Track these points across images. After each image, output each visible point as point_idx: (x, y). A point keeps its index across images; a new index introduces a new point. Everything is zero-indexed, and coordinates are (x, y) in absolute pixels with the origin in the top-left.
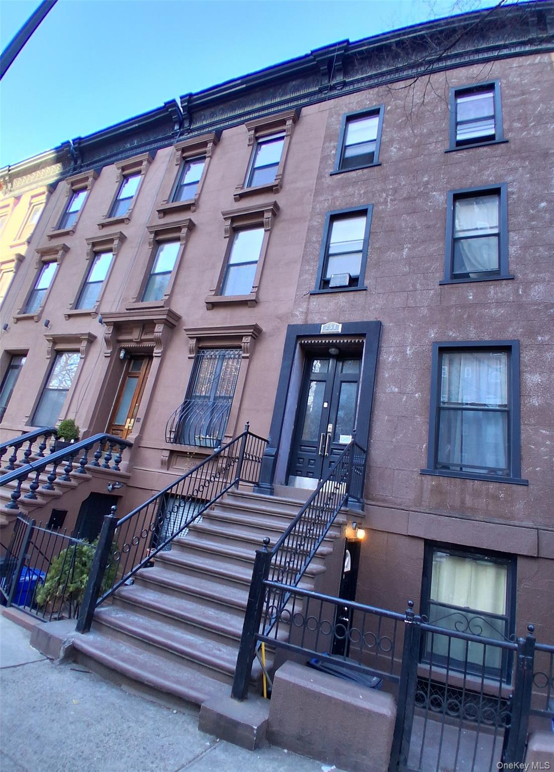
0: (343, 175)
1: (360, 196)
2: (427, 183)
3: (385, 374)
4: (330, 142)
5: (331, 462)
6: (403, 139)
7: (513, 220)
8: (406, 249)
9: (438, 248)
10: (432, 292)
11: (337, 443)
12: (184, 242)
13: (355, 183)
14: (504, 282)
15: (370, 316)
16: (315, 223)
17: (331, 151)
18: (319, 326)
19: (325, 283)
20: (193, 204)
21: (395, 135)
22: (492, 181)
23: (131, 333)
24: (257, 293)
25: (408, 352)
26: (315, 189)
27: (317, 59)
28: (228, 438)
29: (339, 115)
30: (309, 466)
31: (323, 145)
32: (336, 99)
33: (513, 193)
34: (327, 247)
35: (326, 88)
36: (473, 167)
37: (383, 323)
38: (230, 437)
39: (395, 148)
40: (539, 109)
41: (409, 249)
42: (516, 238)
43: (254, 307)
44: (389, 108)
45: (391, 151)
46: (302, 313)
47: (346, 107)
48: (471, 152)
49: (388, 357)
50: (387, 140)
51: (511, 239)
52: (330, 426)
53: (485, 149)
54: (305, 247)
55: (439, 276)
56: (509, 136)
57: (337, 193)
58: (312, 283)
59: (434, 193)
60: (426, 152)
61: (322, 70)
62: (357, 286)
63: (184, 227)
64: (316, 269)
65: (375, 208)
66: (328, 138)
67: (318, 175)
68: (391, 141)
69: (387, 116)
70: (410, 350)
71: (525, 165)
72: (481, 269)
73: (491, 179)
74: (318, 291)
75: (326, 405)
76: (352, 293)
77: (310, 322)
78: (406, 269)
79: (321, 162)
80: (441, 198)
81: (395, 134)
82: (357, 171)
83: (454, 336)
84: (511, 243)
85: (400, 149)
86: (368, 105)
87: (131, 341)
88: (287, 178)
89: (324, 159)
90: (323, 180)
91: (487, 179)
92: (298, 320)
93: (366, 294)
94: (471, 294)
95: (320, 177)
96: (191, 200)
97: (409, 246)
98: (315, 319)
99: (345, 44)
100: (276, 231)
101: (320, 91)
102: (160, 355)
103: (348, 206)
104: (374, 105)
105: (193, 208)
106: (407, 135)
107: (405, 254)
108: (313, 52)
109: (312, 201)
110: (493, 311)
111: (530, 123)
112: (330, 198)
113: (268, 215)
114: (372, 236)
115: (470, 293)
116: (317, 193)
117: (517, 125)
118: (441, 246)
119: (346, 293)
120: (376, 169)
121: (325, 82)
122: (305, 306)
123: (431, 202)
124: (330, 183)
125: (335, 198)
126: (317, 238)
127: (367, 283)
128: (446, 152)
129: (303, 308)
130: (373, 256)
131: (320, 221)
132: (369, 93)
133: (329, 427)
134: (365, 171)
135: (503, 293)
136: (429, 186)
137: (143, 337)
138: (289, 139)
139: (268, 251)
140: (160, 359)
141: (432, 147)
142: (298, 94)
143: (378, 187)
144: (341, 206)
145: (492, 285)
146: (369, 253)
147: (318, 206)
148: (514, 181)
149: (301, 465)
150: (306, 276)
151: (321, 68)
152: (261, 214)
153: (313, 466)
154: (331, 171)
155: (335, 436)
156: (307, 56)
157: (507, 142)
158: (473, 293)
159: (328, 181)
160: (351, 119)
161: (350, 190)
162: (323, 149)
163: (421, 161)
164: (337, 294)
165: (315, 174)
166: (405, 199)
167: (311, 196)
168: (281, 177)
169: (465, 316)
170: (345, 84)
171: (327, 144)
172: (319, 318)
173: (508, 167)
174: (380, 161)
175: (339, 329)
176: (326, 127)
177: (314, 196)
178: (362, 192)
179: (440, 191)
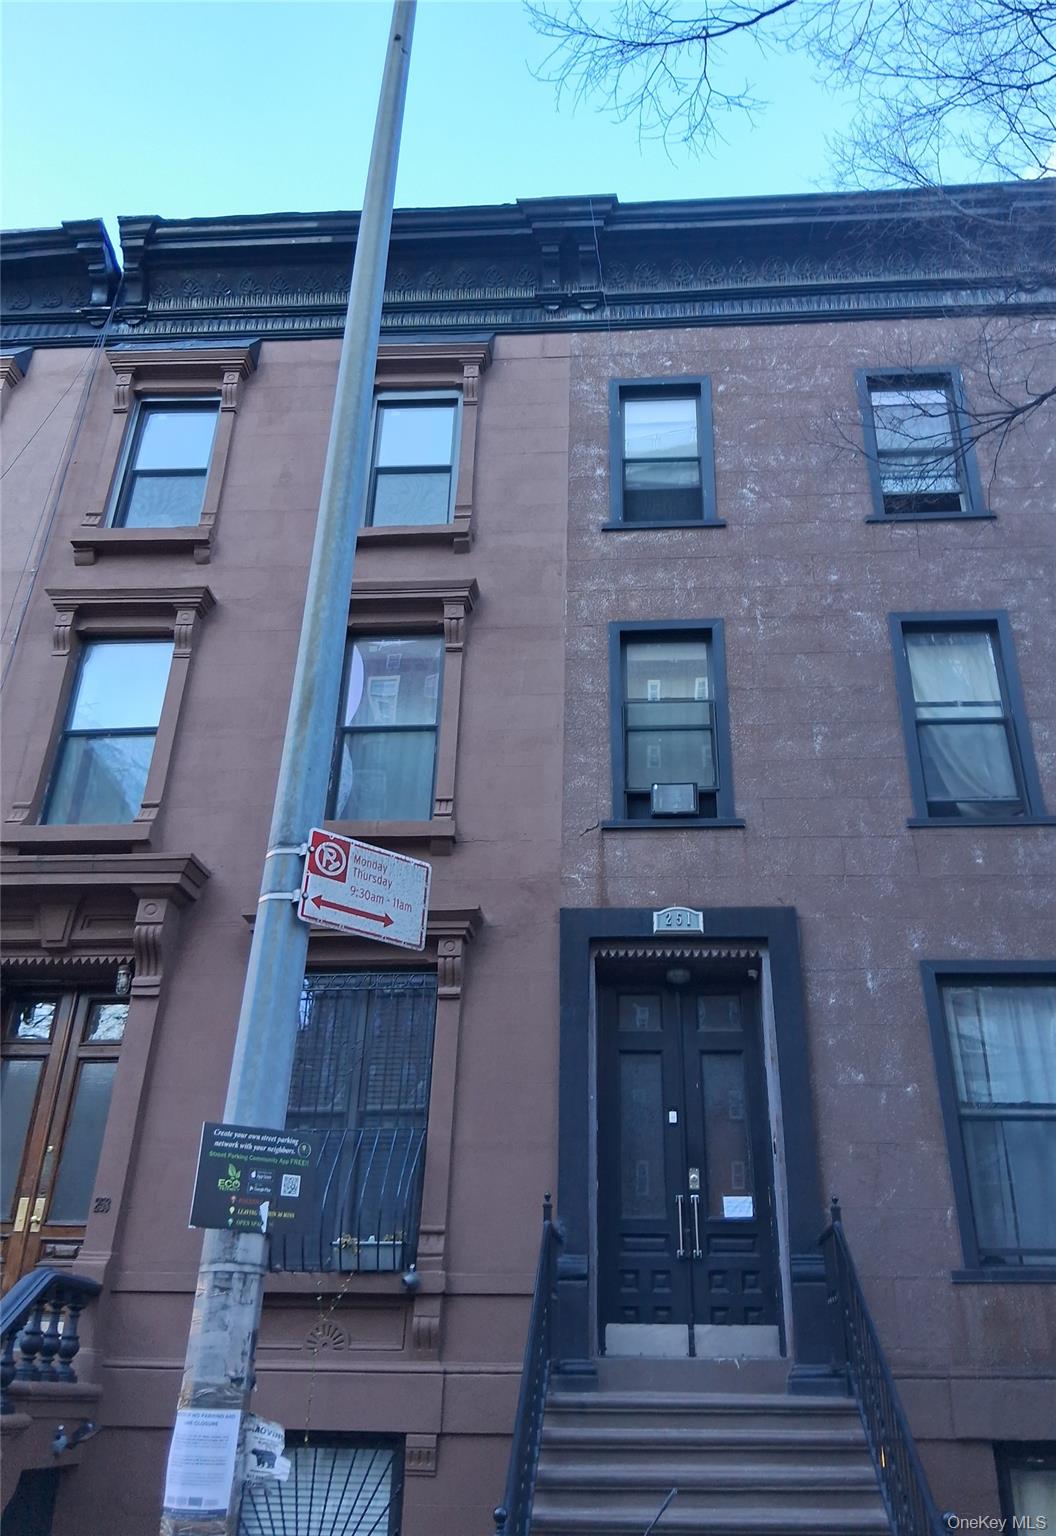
0: (634, 535)
1: (688, 595)
2: (838, 588)
3: (827, 1039)
4: (588, 446)
5: (712, 1273)
6: (765, 474)
7: (1031, 695)
8: (820, 737)
9: (889, 739)
10: (895, 842)
11: (717, 1218)
12: (189, 650)
13: (669, 561)
14: (1041, 831)
15: (767, 895)
16: (584, 647)
17: (594, 469)
18: (645, 916)
19: (636, 802)
20: (204, 543)
21: (746, 460)
22: (976, 601)
23: (28, 921)
24: (453, 815)
25: (870, 984)
26: (569, 560)
27: (536, 225)
28: (433, 1239)
29: (600, 378)
30: (656, 1290)
31: (571, 446)
32: (586, 335)
33: (1024, 636)
34: (625, 712)
35: (552, 299)
36: (931, 567)
37: (800, 912)
38: (439, 1233)
39: (752, 491)
40: (1049, 450)
41: (826, 736)
42: (1046, 734)
43: (448, 854)
44: (721, 388)
45: (743, 497)
46: (588, 876)
47: (616, 363)
48: (924, 530)
49: (826, 997)
50: (728, 467)
51: (1035, 736)
52: (694, 1176)
53: (950, 527)
54: (567, 703)
55: (904, 807)
56: (997, 504)
57: (629, 579)
58: (604, 804)
59: (859, 613)
60: (824, 514)
61: (547, 254)
62: (716, 816)
63: (186, 606)
64: (606, 762)
65: (729, 631)
66: (580, 432)
67: (569, 523)
68: (741, 473)
69: (720, 409)
70: (873, 978)
71: (1037, 576)
72: (982, 795)
73: (973, 597)
74: (622, 822)
75: (673, 1117)
76: (711, 834)
77: (614, 903)
78: (828, 785)
79: (572, 492)
80: (875, 629)
81: (746, 455)
82: (671, 532)
83: (962, 948)
84: (1037, 747)
85: (762, 496)
86: (668, 369)
87: (34, 945)
88: (487, 519)
89: (578, 485)
90: (585, 539)
91: (966, 596)
92: (583, 896)
93: (745, 839)
94: (979, 852)
95: (575, 531)
96: (195, 530)
97: (825, 729)
98: (625, 895)
99: (608, 207)
100: (476, 653)
101: (539, 303)
102: (155, 991)
103: (662, 616)
104: (684, 371)
105: (200, 553)
106: (774, 463)
107: (818, 747)
108: (522, 205)
109: (564, 589)
110: (1031, 893)
111: (1035, 482)
112: (611, 586)
113: (454, 611)
114: (732, 697)
115: (977, 849)
116: (577, 570)
117: (1008, 480)
118: (894, 736)
119: (696, 833)
120: (715, 533)
121: (552, 285)
122: (593, 859)
123: (854, 633)
124: (605, 549)
125: (621, 591)
126: (595, 685)
127: (741, 810)
128: (868, 522)
129: (588, 865)
130: (743, 748)
131: (595, 643)
132: (669, 340)
133: (692, 1177)
134: (690, 534)
135: (1042, 855)
136: (846, 597)
137: (81, 935)
138: (475, 413)
139: (465, 706)
140: (154, 1006)
141: (836, 503)
142: (477, 295)
143: (728, 578)
144: (641, 611)
145: (1019, 836)
146: (733, 739)
147: (582, 602)
148: (1020, 609)
149: (634, 1290)
150: (580, 781)
151: (545, 249)
152: (437, 605)
153: (667, 1290)
154: (603, 519)
155: (710, 1199)
156: (506, 209)
157: (992, 518)
158: (983, 851)
159: (601, 544)
160: (631, 392)
161: (660, 575)
162: (573, 461)
163: (817, 532)
164: (676, 834)
165: (562, 520)
166: (794, 618)
167: (560, 574)
168: (468, 509)
169: (977, 904)
170: (600, 301)
171: (580, 448)
172: (635, 893)
173: (1004, 576)
174: (722, 516)
175: (697, 924)
176: (571, 403)
177: (569, 575)
178: (690, 585)
179: (872, 611)
